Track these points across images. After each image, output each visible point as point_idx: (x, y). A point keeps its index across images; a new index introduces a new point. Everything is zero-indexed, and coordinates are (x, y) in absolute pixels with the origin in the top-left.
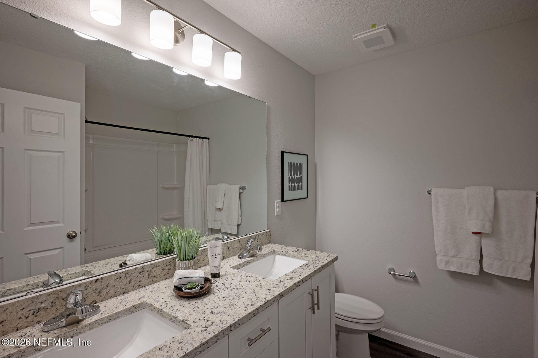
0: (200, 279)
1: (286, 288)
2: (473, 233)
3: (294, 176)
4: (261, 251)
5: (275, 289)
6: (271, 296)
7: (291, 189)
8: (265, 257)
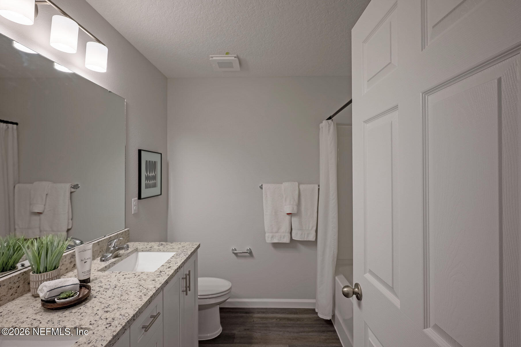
0: (74, 287)
1: (169, 276)
2: (287, 214)
3: (150, 174)
4: (128, 250)
5: (159, 278)
6: (158, 284)
7: (147, 187)
8: (129, 256)
